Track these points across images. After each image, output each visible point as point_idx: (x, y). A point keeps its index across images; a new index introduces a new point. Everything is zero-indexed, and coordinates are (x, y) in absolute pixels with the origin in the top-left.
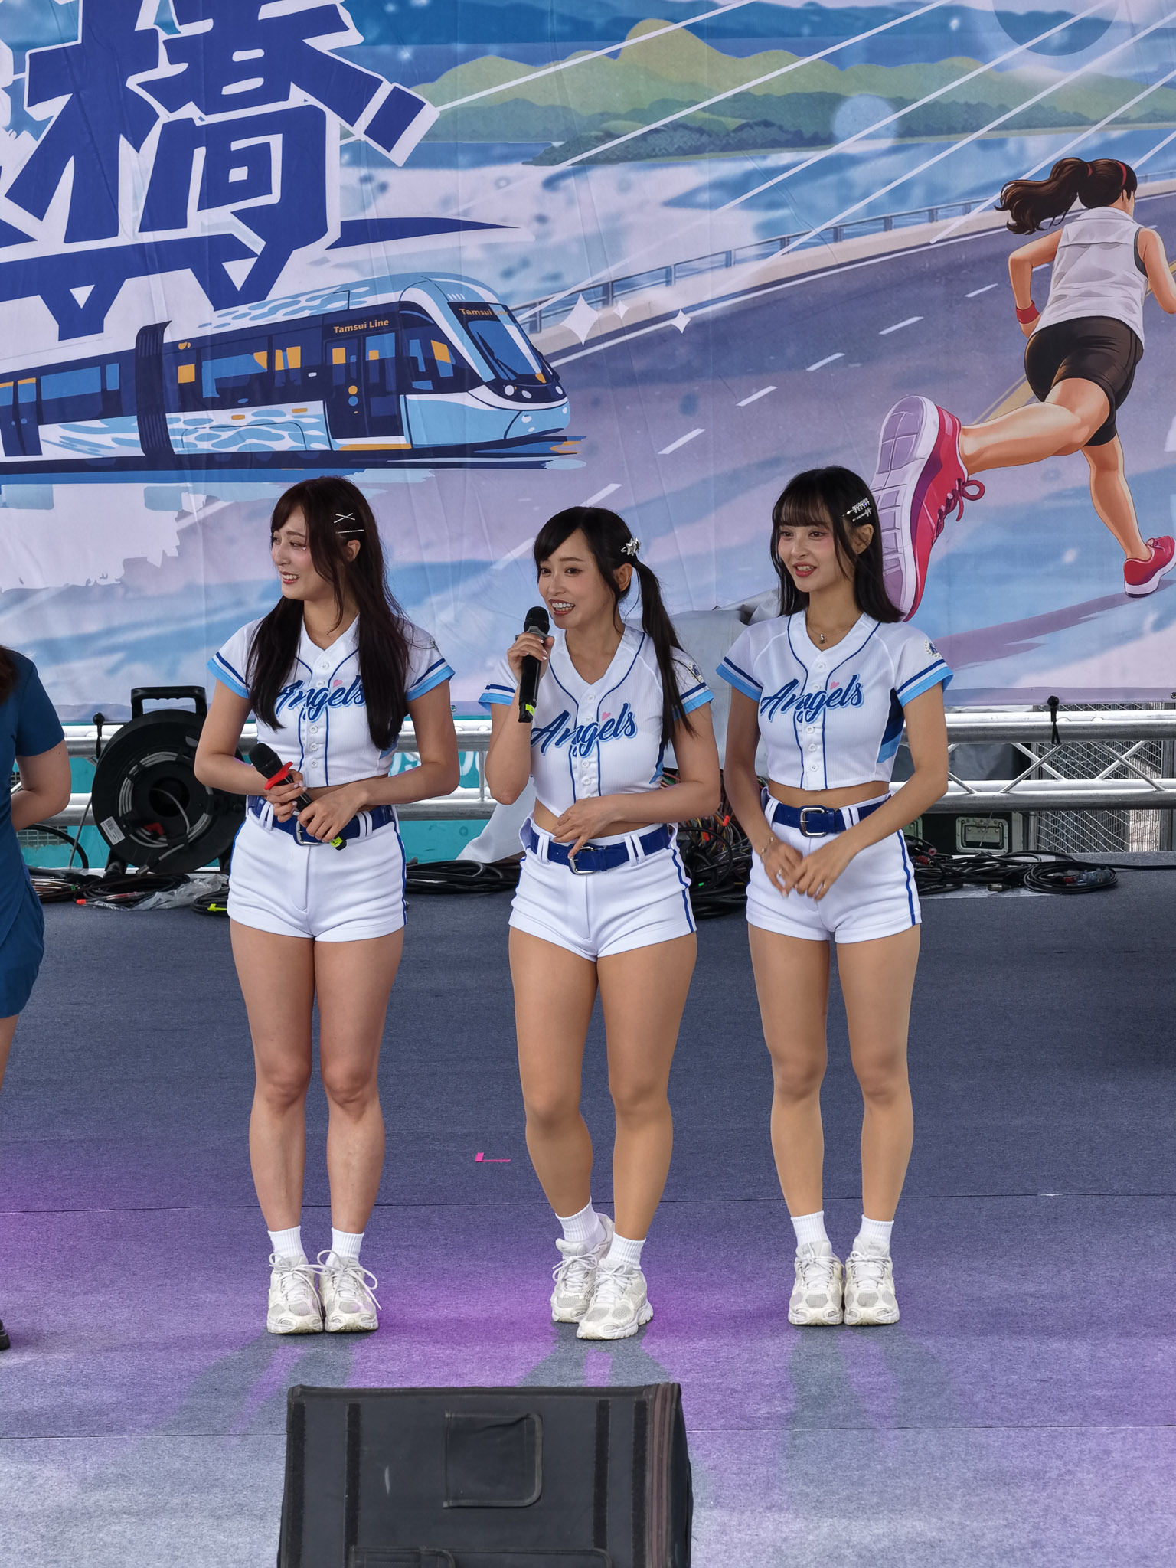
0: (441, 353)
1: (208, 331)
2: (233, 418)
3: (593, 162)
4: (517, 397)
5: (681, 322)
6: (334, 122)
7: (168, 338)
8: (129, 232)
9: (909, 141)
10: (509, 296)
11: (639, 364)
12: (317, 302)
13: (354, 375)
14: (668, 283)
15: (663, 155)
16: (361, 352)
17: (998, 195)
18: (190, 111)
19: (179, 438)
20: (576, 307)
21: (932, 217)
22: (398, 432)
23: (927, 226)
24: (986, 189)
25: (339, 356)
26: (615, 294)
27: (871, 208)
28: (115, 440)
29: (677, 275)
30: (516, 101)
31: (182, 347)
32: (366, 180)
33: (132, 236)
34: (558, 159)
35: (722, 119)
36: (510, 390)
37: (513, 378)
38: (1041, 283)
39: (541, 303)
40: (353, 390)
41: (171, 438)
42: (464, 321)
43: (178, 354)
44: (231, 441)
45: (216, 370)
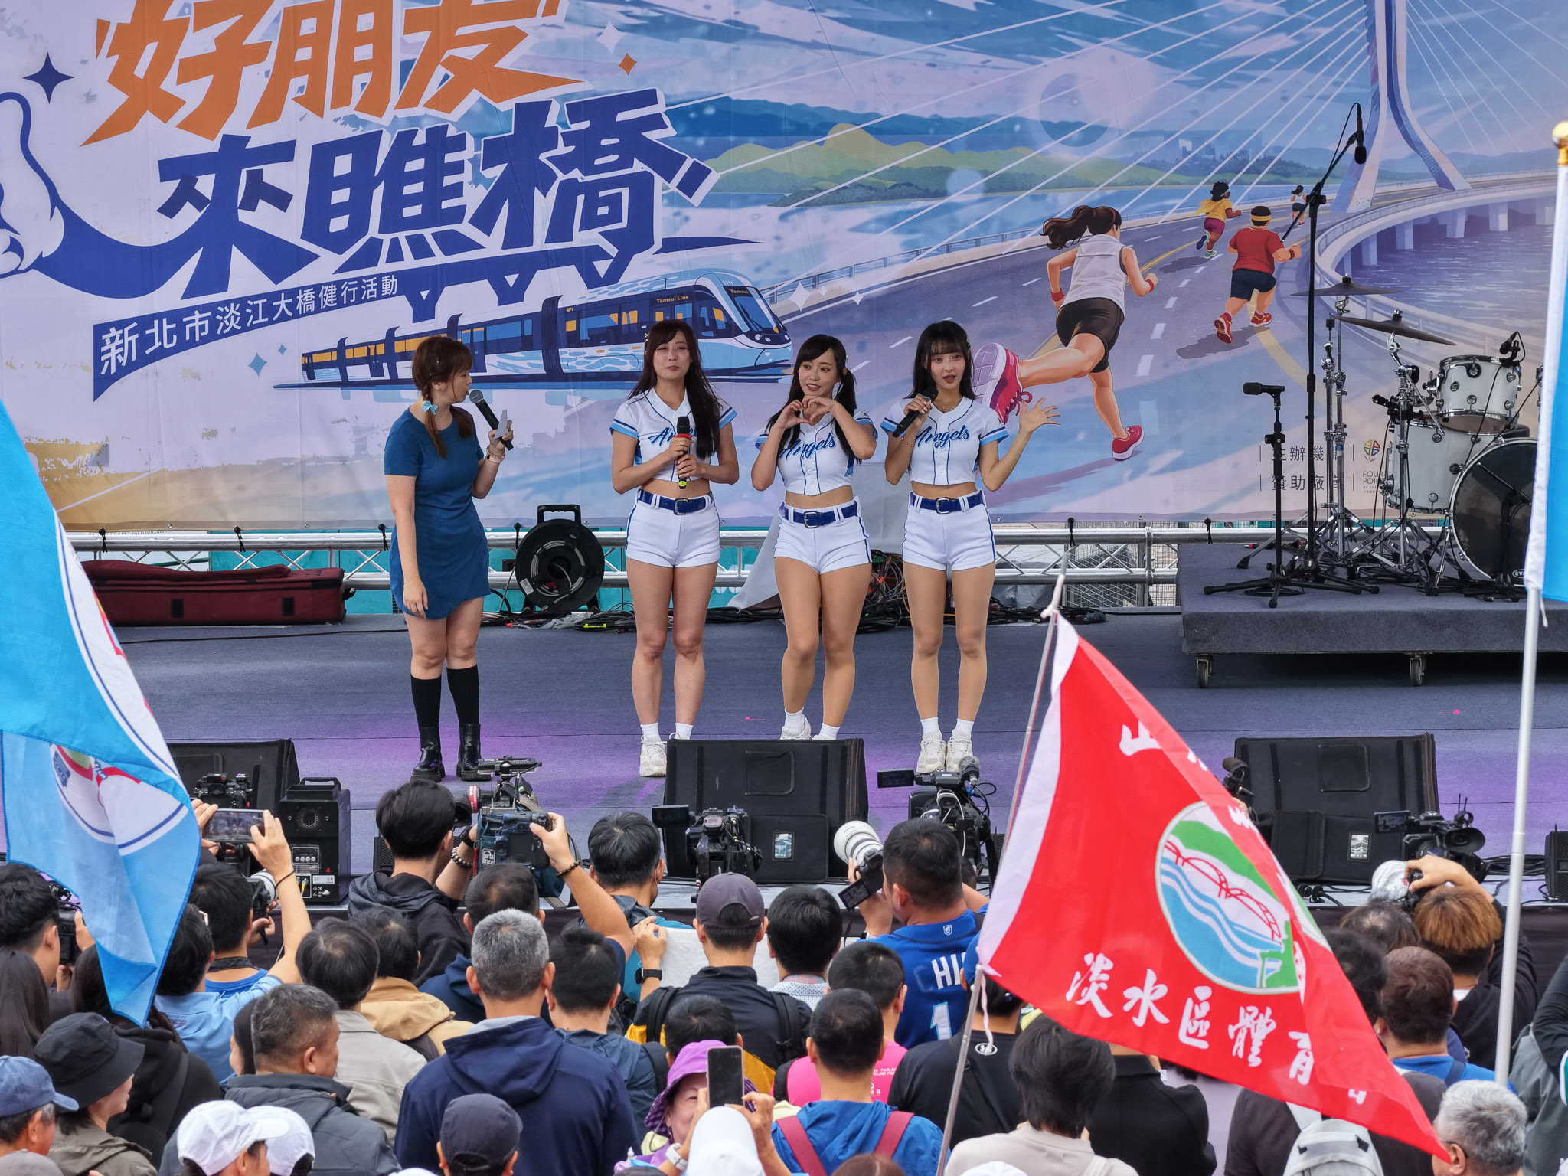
0: (718, 315)
1: (584, 301)
2: (598, 352)
3: (808, 205)
4: (762, 341)
5: (857, 299)
7: (561, 305)
8: (539, 243)
9: (990, 195)
11: (833, 323)
12: (648, 285)
14: (850, 276)
15: (848, 202)
17: (1041, 227)
18: (576, 174)
19: (566, 363)
20: (797, 289)
21: (1002, 239)
23: (1000, 245)
26: (820, 282)
28: (529, 364)
29: (855, 271)
30: (764, 170)
31: (569, 310)
32: (677, 214)
33: (541, 246)
34: (787, 203)
35: (882, 181)
36: (758, 337)
37: (760, 330)
39: (777, 287)
41: (562, 363)
42: (732, 297)
43: (567, 314)
44: (596, 365)
45: (588, 324)
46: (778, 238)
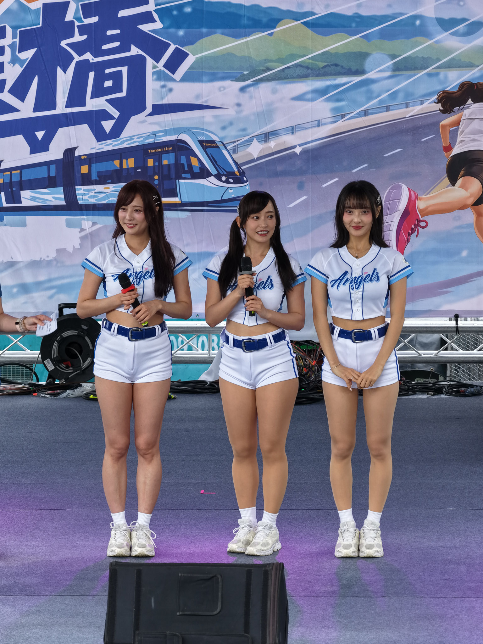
0: (194, 162)
1: (94, 151)
2: (105, 188)
3: (261, 80)
4: (227, 182)
5: (298, 150)
6: (150, 62)
7: (77, 153)
8: (61, 108)
9: (397, 73)
10: (224, 137)
11: (280, 168)
12: (142, 139)
13: (157, 171)
14: (293, 133)
15: (291, 78)
16: (160, 161)
17: (436, 97)
18: (88, 56)
19: (81, 197)
20: (253, 143)
21: (407, 106)
22: (175, 195)
23: (404, 110)
24: (430, 94)
25: (151, 162)
26: (270, 137)
27: (381, 102)
28: (53, 198)
29: (297, 130)
30: (228, 54)
31: (83, 157)
32: (163, 86)
33: (62, 110)
34: (246, 79)
35: (317, 63)
36: (224, 178)
37: (225, 173)
38: (454, 135)
39: (238, 141)
40: (156, 177)
41: (78, 197)
42: (205, 148)
43: (81, 161)
44: (103, 199)
45: (98, 168)
46: (239, 105)
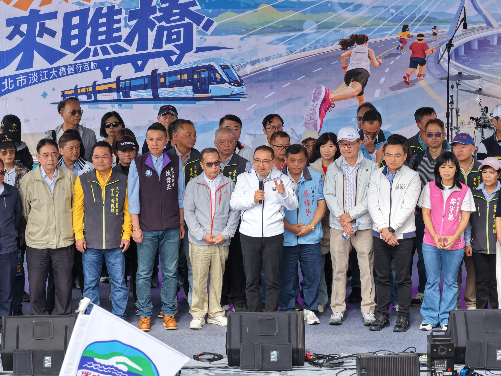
0: (218, 76)
1: (167, 71)
2: (172, 90)
3: (251, 34)
4: (234, 85)
5: (270, 69)
6: (195, 26)
7: (158, 72)
8: (150, 49)
10: (233, 63)
11: (260, 78)
12: (191, 65)
13: (199, 81)
14: (267, 61)
15: (266, 33)
16: (200, 75)
17: (339, 42)
18: (163, 23)
20: (247, 66)
21: (324, 47)
22: (208, 93)
24: (336, 41)
25: (195, 76)
26: (256, 63)
27: (311, 45)
28: (147, 94)
29: (269, 59)
31: (161, 74)
32: (202, 38)
34: (243, 34)
35: (279, 25)
36: (232, 84)
37: (233, 81)
38: (348, 61)
39: (239, 65)
40: (199, 84)
41: (159, 94)
42: (223, 69)
43: (161, 76)
44: (172, 95)
45: (169, 79)
46: (240, 47)
